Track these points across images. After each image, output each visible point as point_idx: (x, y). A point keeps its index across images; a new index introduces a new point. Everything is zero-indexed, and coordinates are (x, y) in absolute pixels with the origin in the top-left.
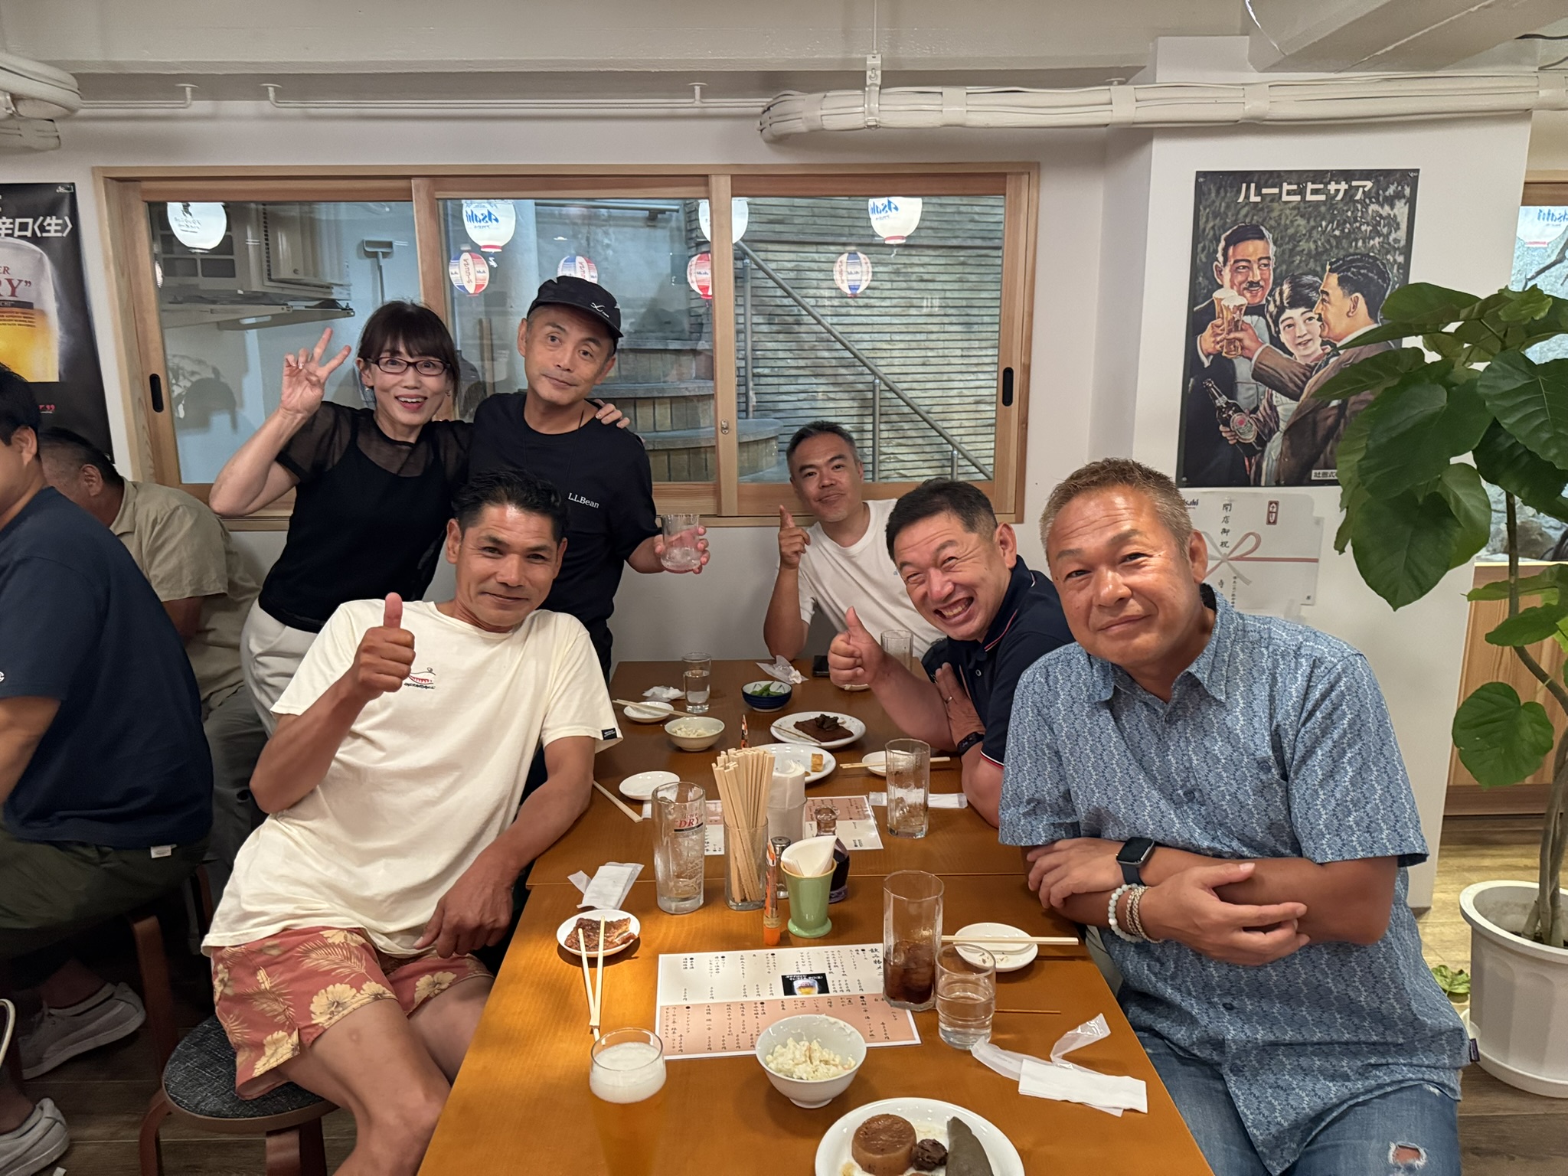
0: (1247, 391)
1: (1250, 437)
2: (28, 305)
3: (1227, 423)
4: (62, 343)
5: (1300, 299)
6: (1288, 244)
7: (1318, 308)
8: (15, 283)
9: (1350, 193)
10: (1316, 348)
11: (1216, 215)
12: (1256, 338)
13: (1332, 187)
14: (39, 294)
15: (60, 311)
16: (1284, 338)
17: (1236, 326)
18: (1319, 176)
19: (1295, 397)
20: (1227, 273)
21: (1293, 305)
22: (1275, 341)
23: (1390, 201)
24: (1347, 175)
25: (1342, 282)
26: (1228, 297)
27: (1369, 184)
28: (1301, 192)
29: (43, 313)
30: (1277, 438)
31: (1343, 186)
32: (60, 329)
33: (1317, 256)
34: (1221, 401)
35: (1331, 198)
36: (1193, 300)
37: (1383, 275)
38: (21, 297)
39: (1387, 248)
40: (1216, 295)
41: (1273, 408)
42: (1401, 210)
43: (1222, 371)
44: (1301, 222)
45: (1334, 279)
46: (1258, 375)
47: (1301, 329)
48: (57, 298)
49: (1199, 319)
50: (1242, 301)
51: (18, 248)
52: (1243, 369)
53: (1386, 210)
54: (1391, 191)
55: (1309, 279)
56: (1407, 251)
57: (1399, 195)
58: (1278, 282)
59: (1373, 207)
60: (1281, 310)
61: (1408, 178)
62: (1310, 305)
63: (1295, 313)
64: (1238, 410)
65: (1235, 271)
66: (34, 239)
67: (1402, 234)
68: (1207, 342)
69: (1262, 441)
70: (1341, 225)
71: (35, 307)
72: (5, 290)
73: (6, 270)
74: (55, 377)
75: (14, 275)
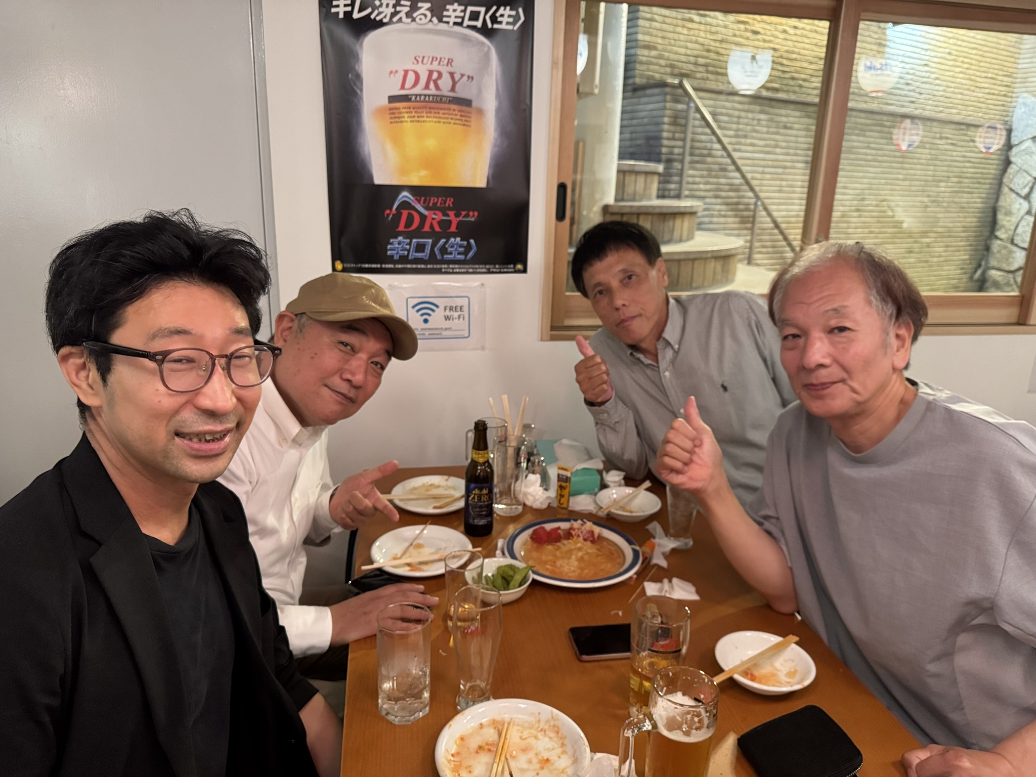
2: (467, 103)
4: (495, 145)
8: (457, 77)
14: (480, 91)
15: (498, 110)
29: (480, 112)
32: (496, 130)
38: (461, 93)
48: (498, 96)
51: (465, 39)
66: (485, 31)
71: (474, 104)
72: (445, 83)
73: (450, 62)
74: (480, 182)
75: (457, 68)
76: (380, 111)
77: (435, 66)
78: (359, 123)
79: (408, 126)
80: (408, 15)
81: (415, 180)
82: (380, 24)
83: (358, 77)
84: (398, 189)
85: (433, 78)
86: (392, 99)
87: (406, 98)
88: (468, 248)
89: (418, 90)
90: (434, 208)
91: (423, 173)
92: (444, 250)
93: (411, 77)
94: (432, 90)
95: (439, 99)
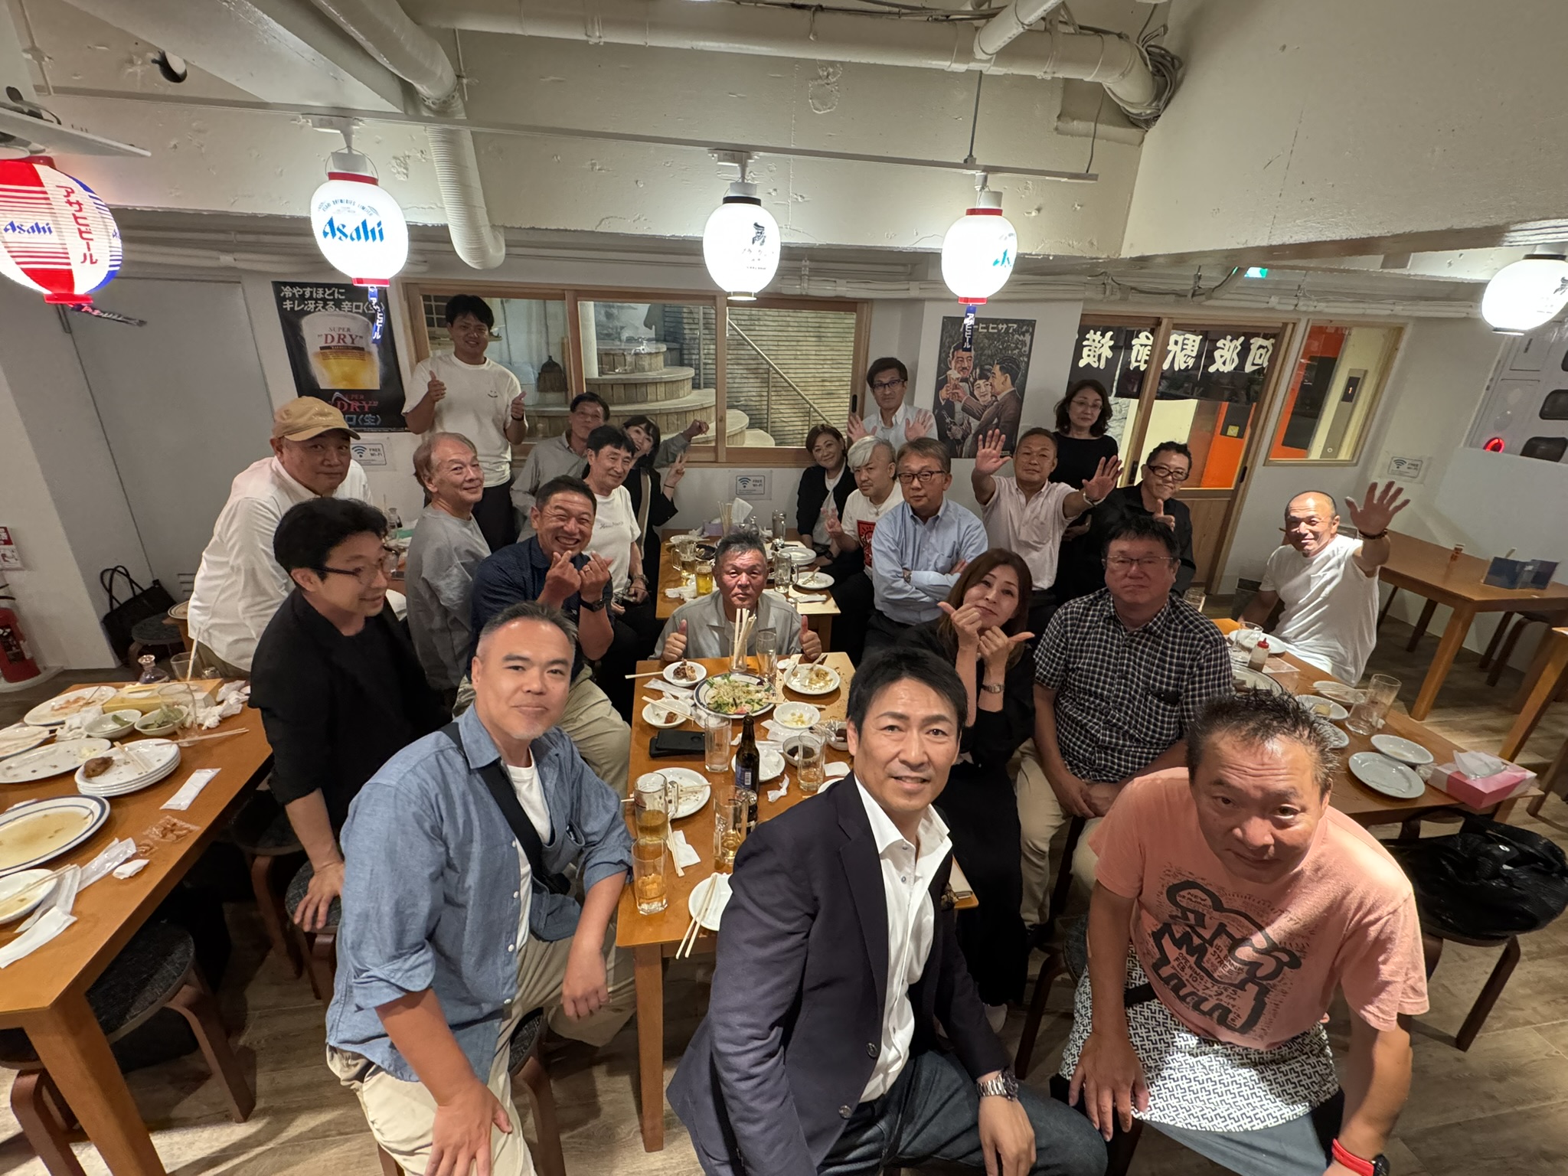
0: (959, 415)
1: (959, 437)
2: (362, 349)
3: (950, 430)
4: (380, 370)
5: (984, 376)
6: (980, 351)
7: (991, 380)
8: (354, 337)
9: (1008, 328)
10: (989, 398)
11: (951, 336)
12: (965, 394)
13: (1000, 326)
14: (369, 345)
15: (379, 355)
16: (976, 393)
17: (956, 387)
18: (996, 321)
19: (979, 419)
20: (953, 363)
21: (980, 378)
22: (972, 394)
23: (1023, 334)
24: (1007, 321)
25: (1001, 369)
26: (954, 374)
27: (1015, 326)
28: (987, 328)
29: (370, 353)
30: (971, 436)
31: (1005, 326)
32: (379, 362)
33: (991, 357)
34: (948, 420)
35: (999, 331)
36: (939, 374)
37: (1019, 368)
38: (357, 344)
39: (1021, 355)
40: (949, 373)
41: (969, 424)
42: (1028, 338)
43: (950, 407)
44: (986, 341)
45: (998, 367)
46: (964, 409)
47: (983, 389)
49: (941, 384)
50: (959, 376)
51: (354, 318)
52: (958, 406)
53: (1021, 338)
54: (1024, 329)
55: (987, 367)
56: (1029, 356)
57: (1027, 331)
58: (975, 368)
59: (1016, 336)
60: (975, 380)
61: (1032, 324)
62: (987, 379)
63: (981, 382)
64: (955, 424)
65: (957, 362)
66: (364, 314)
67: (1027, 349)
68: (943, 394)
69: (964, 438)
70: (1003, 344)
71: (366, 351)
72: (348, 340)
73: (348, 330)
74: (377, 387)
75: (354, 333)
76: (316, 354)
77: (341, 332)
78: (308, 360)
79: (332, 361)
80: (323, 307)
81: (342, 387)
82: (309, 313)
83: (303, 339)
84: (334, 391)
85: (341, 338)
86: (322, 348)
87: (329, 348)
88: (376, 420)
89: (335, 343)
90: (354, 400)
91: (345, 383)
92: (363, 420)
93: (329, 338)
94: (342, 344)
95: (347, 348)
